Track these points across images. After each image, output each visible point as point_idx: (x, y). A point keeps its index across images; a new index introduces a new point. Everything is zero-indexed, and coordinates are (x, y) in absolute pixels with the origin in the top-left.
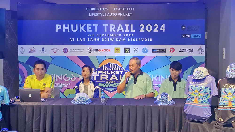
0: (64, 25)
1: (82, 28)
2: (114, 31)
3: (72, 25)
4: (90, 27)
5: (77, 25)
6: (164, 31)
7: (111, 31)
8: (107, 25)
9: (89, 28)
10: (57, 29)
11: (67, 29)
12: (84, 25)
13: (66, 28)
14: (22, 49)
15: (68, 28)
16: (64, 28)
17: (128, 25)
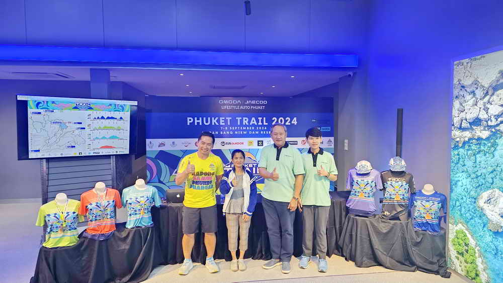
0: (196, 118)
1: (214, 121)
2: (247, 124)
3: (205, 118)
4: (223, 120)
5: (209, 118)
6: (295, 124)
7: (244, 124)
8: (241, 118)
9: (221, 121)
10: (189, 122)
11: (199, 123)
12: (217, 118)
13: (198, 121)
14: (151, 143)
15: (200, 121)
16: (196, 121)
17: (261, 118)
